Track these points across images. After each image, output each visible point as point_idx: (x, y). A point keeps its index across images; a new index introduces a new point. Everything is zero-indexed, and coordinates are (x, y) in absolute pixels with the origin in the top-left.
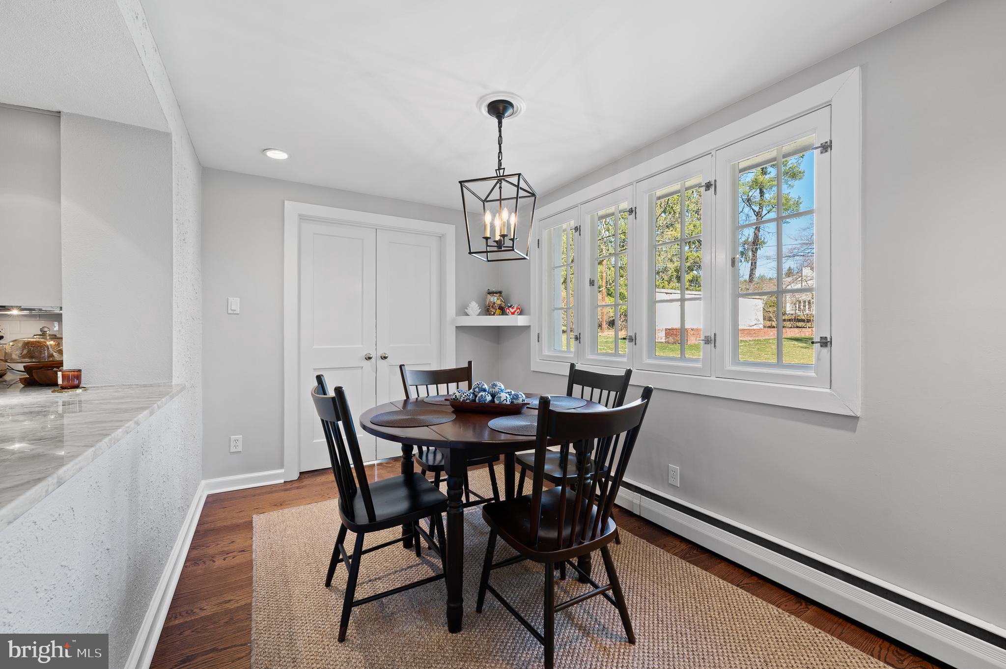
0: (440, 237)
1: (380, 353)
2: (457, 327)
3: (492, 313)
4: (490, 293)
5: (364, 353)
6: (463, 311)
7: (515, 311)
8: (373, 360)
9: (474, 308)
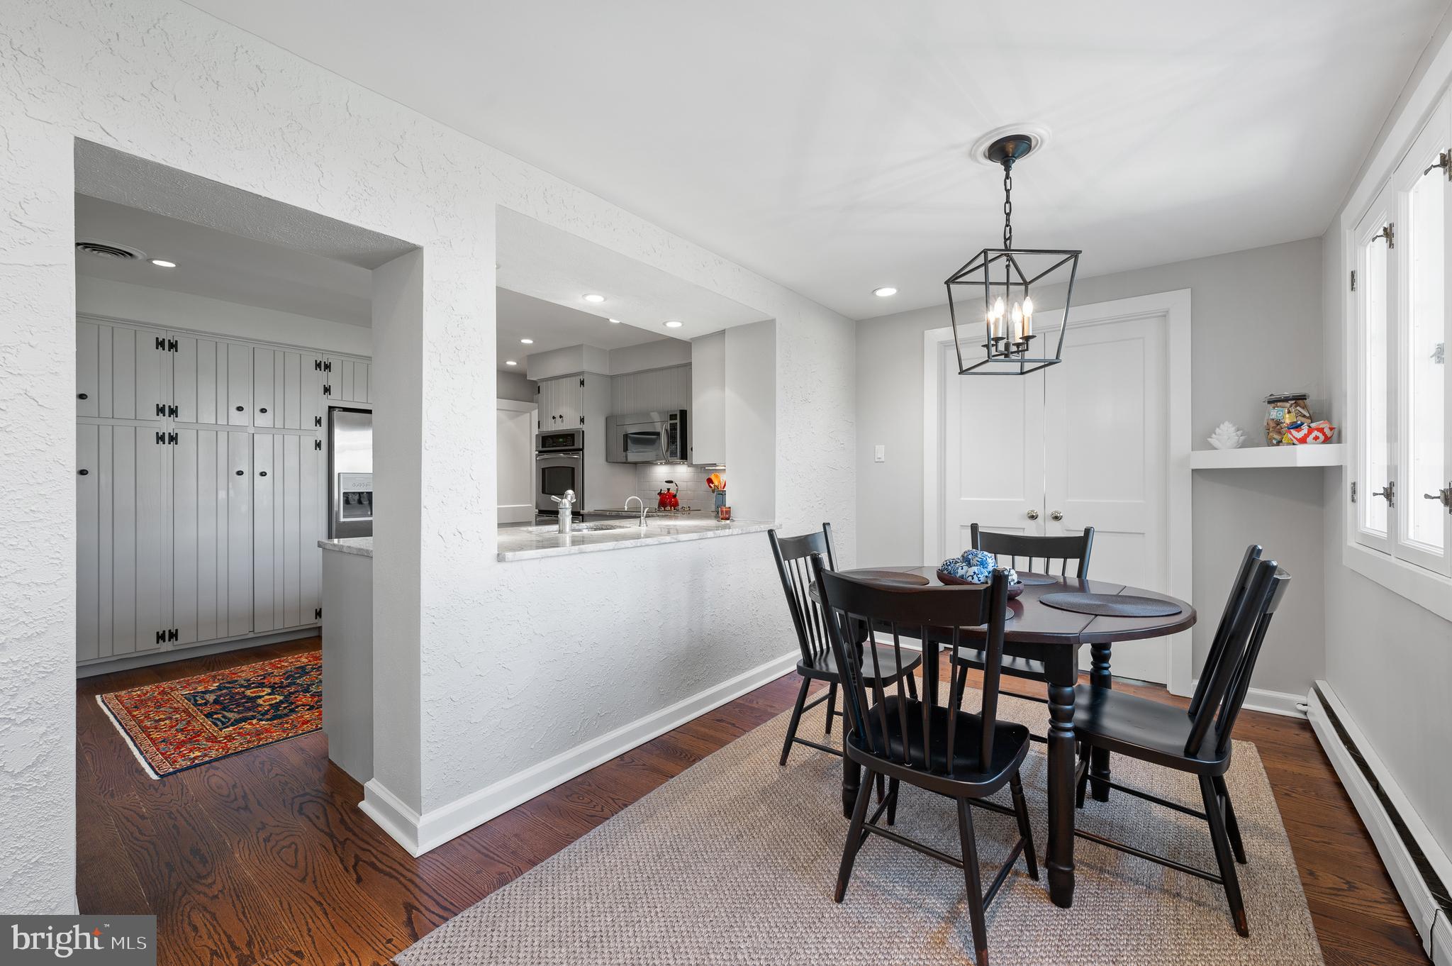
0: (1165, 316)
1: (1050, 511)
2: (1193, 470)
3: (1275, 442)
4: (1273, 401)
5: (1026, 511)
6: (1202, 441)
7: (1306, 436)
8: (1040, 520)
9: (1227, 433)
